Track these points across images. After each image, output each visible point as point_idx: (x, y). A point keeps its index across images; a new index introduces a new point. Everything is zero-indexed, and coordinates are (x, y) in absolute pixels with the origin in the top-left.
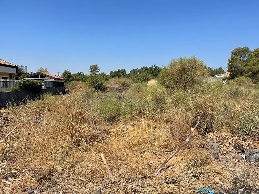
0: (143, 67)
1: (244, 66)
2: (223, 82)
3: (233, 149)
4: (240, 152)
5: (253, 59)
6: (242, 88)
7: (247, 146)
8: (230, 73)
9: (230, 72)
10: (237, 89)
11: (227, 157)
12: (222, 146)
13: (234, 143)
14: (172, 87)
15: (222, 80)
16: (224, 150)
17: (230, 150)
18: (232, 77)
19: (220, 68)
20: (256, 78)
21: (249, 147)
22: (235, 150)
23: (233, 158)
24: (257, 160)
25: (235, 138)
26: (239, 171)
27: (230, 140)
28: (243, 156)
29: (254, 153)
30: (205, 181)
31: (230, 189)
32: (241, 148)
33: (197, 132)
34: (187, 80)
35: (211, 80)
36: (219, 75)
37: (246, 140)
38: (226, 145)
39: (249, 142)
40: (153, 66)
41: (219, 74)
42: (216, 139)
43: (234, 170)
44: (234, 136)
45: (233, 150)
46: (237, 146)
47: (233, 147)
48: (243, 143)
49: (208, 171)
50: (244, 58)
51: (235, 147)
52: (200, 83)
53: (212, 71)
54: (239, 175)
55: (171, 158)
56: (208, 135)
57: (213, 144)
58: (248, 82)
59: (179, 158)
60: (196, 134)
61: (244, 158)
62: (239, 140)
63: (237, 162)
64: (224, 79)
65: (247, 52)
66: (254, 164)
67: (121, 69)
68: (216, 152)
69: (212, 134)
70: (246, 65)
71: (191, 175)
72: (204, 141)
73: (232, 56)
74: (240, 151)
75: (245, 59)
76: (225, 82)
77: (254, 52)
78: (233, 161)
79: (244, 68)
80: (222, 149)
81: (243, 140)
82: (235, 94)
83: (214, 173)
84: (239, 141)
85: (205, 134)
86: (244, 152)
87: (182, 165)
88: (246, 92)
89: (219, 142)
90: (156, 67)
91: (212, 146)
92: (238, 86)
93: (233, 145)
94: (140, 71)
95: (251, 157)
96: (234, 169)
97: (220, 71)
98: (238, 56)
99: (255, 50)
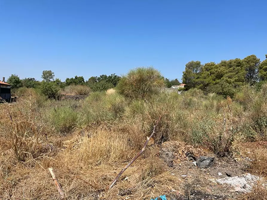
0: (103, 75)
1: (196, 78)
2: (179, 93)
3: (186, 156)
4: (192, 160)
5: (204, 72)
6: (195, 99)
7: (197, 153)
8: (184, 85)
9: (185, 83)
10: (190, 100)
11: (180, 164)
12: (176, 154)
13: (186, 150)
14: (130, 97)
15: (177, 90)
16: (177, 158)
17: (183, 158)
18: (187, 89)
19: (176, 80)
20: (207, 90)
21: (199, 154)
22: (187, 157)
23: (186, 165)
24: (207, 167)
25: (189, 146)
26: (190, 178)
27: (183, 148)
28: (195, 163)
29: (204, 160)
30: (158, 190)
31: (182, 195)
32: (192, 155)
33: (154, 141)
34: (145, 90)
35: (169, 91)
36: (175, 86)
37: (197, 147)
38: (180, 152)
39: (200, 149)
40: (113, 75)
41: (175, 85)
42: (170, 148)
43: (186, 177)
44: (187, 144)
45: (185, 157)
46: (189, 154)
47: (186, 154)
48: (194, 151)
49: (162, 179)
50: (196, 71)
51: (188, 155)
52: (157, 93)
53: (169, 82)
54: (190, 181)
55: (127, 168)
56: (163, 144)
57: (168, 152)
58: (200, 93)
59: (135, 168)
60: (153, 143)
61: (196, 165)
62: (191, 148)
63: (190, 170)
64: (179, 90)
65: (199, 66)
66: (205, 170)
67: (78, 77)
68: (170, 160)
69: (167, 143)
70: (198, 78)
71: (146, 185)
72: (160, 150)
73: (186, 68)
74: (191, 158)
75: (198, 72)
76: (180, 93)
77: (205, 66)
78: (185, 168)
79: (197, 80)
80: (176, 157)
81: (195, 148)
82: (188, 105)
83: (168, 181)
84: (191, 149)
85: (161, 143)
86: (195, 159)
87: (137, 175)
88: (198, 103)
89: (174, 151)
90: (116, 76)
91: (167, 154)
92: (191, 97)
93: (186, 153)
94: (99, 79)
95: (202, 163)
96: (185, 176)
97: (176, 83)
98: (191, 69)
99: (206, 64)
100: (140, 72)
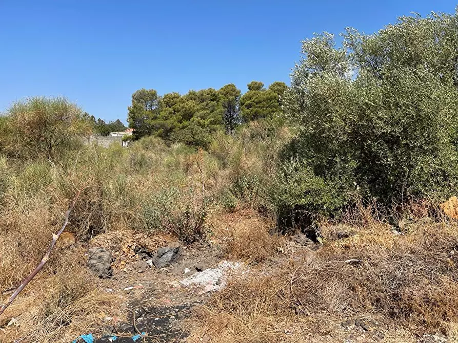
1: (152, 119)
2: (124, 145)
3: (134, 254)
4: (145, 257)
5: (164, 109)
6: (150, 154)
7: (154, 244)
8: (132, 130)
9: (133, 127)
10: (143, 156)
11: (125, 270)
12: (117, 253)
13: (135, 244)
15: (121, 140)
16: (120, 260)
17: (130, 258)
18: (137, 137)
19: (118, 121)
20: (170, 139)
21: (157, 246)
22: (137, 255)
23: (135, 269)
24: (169, 263)
25: (138, 236)
26: (139, 289)
27: (130, 240)
28: (150, 262)
29: (164, 254)
30: (78, 326)
31: (122, 323)
32: (146, 250)
33: (74, 239)
34: (52, 141)
35: (105, 143)
36: (117, 133)
37: (153, 235)
38: (124, 249)
39: (157, 238)
41: (117, 131)
42: (107, 245)
43: (131, 290)
44: (136, 233)
45: (134, 256)
46: (140, 248)
47: (134, 250)
48: (149, 242)
49: (86, 306)
50: (151, 106)
51: (137, 251)
53: (105, 125)
54: (138, 295)
55: (10, 303)
56: (94, 240)
57: (102, 254)
58: (159, 144)
59: (31, 298)
60: (72, 242)
61: (151, 264)
62: (143, 238)
63: (142, 274)
64: (125, 140)
65: (154, 98)
66: (165, 269)
68: (106, 267)
69: (101, 237)
70: (155, 118)
71: (52, 325)
72: (87, 252)
73: (133, 102)
74: (144, 255)
75: (153, 108)
76: (127, 144)
77: (165, 98)
78: (134, 274)
79: (153, 122)
80: (118, 258)
81: (149, 237)
82: (140, 164)
83: (97, 306)
84: (142, 240)
85: (89, 239)
86: (150, 255)
87: (35, 311)
88: (157, 160)
89: (113, 248)
91: (100, 257)
92: (143, 152)
93: (134, 248)
95: (161, 260)
96: (131, 288)
97: (118, 127)
98: (142, 103)
99: (166, 96)
100: (37, 106)
